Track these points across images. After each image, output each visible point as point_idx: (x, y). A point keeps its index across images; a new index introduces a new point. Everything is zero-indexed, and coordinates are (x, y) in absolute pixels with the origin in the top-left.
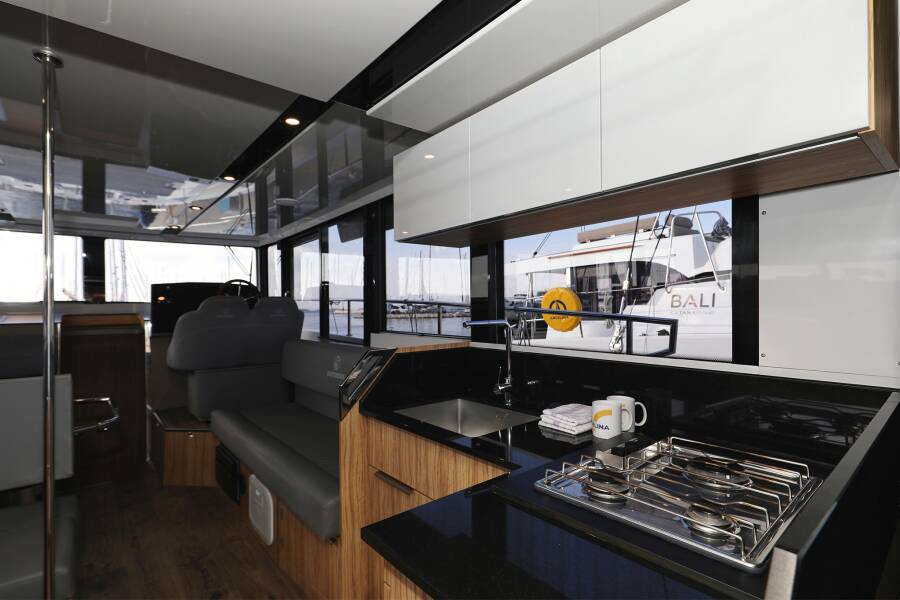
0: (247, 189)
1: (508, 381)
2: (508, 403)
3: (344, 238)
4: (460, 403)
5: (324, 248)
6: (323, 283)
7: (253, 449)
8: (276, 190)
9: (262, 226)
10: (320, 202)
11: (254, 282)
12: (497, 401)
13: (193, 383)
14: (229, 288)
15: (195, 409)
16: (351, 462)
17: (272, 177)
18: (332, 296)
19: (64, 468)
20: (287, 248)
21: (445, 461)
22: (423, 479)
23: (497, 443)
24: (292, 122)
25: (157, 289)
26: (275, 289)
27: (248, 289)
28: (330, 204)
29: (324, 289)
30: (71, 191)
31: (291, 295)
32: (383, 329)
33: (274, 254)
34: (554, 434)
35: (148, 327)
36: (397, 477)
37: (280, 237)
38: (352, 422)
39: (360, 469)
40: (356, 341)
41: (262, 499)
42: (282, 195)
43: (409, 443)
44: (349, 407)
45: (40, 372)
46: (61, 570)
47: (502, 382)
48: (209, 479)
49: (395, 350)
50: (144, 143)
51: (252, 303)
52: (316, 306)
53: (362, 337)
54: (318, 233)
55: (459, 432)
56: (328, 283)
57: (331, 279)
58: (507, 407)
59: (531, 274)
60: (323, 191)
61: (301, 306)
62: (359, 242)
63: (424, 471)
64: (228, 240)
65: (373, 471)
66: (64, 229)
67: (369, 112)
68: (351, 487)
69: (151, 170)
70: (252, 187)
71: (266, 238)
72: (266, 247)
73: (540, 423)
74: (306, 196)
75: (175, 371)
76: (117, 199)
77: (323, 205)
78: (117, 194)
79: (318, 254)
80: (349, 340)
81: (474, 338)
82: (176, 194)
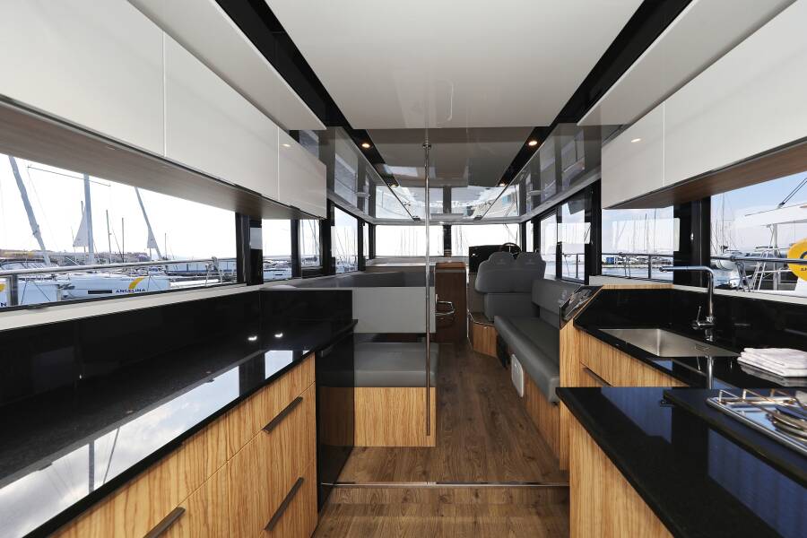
0: (514, 189)
1: (710, 319)
2: (710, 339)
3: (573, 211)
4: (659, 332)
5: (559, 220)
7: (515, 341)
8: (531, 187)
9: (523, 210)
10: (557, 189)
11: (518, 245)
12: (698, 336)
13: (487, 299)
14: (505, 248)
15: (487, 314)
16: (567, 357)
17: (528, 180)
18: (564, 251)
19: (433, 330)
20: (537, 221)
21: (635, 370)
22: (618, 379)
23: (695, 370)
24: (533, 143)
25: (472, 250)
26: (530, 248)
27: (515, 248)
28: (563, 189)
29: (559, 246)
30: (438, 204)
31: (538, 251)
32: (599, 273)
33: (530, 226)
34: (756, 371)
35: (468, 270)
36: (599, 374)
37: (533, 215)
38: (568, 332)
39: (573, 363)
40: (580, 282)
41: (518, 369)
42: (534, 189)
43: (607, 352)
44: (566, 322)
45: (425, 285)
46: (432, 373)
47: (703, 319)
48: (493, 352)
49: (600, 287)
50: (466, 174)
51: (515, 256)
52: (554, 258)
53: (583, 279)
54: (555, 209)
55: (658, 355)
57: (563, 239)
58: (709, 342)
59: (775, 225)
60: (559, 183)
61: (544, 258)
63: (618, 374)
64: (505, 221)
65: (582, 367)
66: (434, 223)
67: (578, 124)
68: (567, 374)
69: (470, 187)
70: (518, 187)
71: (525, 217)
72: (525, 222)
73: (739, 359)
74: (549, 187)
75: (478, 292)
76: (457, 205)
77: (558, 191)
78: (457, 202)
80: (577, 281)
81: (676, 281)
82: (481, 198)
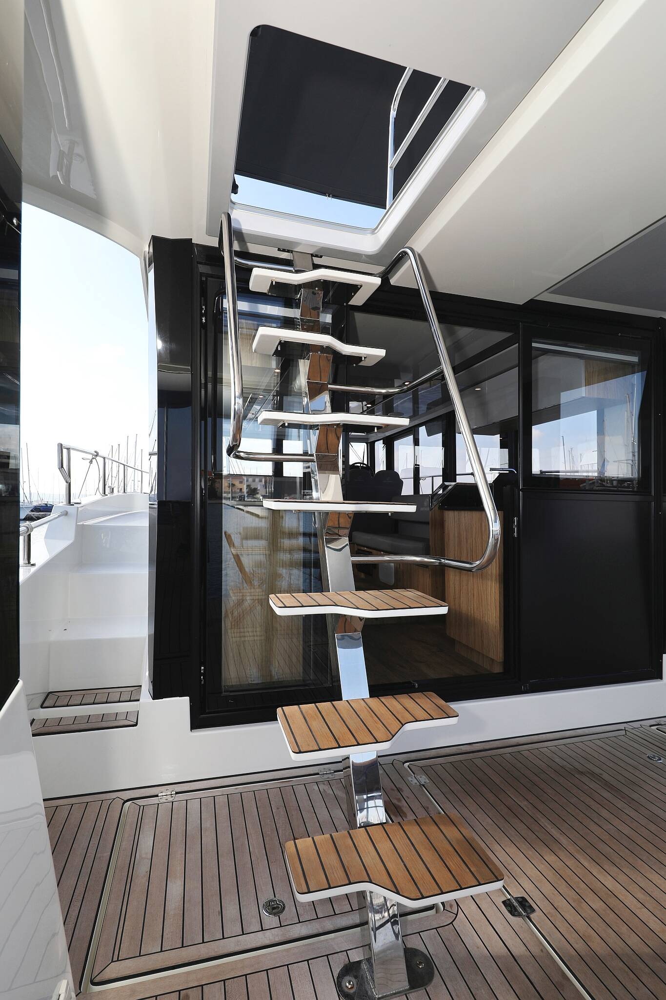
6: (416, 465)
56: (419, 465)
62: (439, 436)
79: (412, 447)
